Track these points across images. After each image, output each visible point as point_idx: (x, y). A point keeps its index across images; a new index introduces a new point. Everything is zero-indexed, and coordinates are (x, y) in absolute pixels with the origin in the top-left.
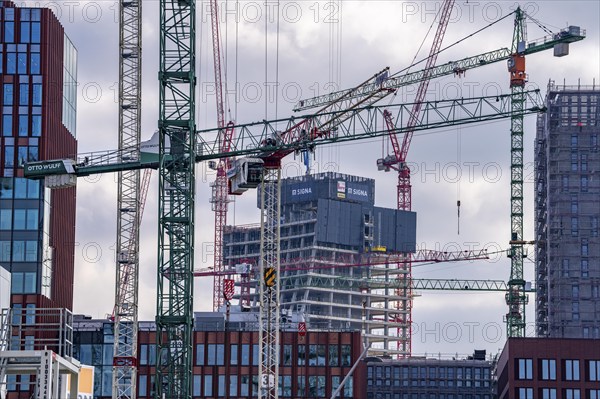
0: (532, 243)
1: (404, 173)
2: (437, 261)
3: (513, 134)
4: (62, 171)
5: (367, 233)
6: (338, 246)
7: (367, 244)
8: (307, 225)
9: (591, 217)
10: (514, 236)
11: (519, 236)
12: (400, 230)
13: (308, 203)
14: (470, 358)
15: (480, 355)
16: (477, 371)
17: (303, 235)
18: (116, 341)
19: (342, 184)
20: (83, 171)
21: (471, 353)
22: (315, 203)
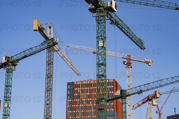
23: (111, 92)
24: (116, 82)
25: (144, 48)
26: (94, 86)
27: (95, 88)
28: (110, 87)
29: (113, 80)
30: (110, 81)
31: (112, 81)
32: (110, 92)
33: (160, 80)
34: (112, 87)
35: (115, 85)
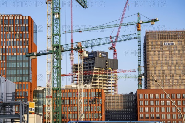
0: (143, 67)
1: (115, 51)
2: (123, 72)
3: (138, 42)
4: (34, 55)
5: (106, 65)
6: (100, 68)
7: (107, 67)
8: (92, 63)
9: (156, 61)
10: (139, 65)
11: (140, 65)
12: (114, 64)
13: (93, 58)
14: (130, 94)
15: (132, 93)
16: (129, 97)
17: (92, 66)
18: (47, 92)
19: (100, 53)
20: (39, 55)
21: (130, 93)
22: (94, 58)
23: (26, 33)
24: (32, 19)
25: (86, 7)
26: (4, 24)
27: (5, 25)
28: (24, 25)
29: (29, 17)
30: (24, 18)
31: (27, 18)
32: (24, 32)
33: (99, 39)
34: (27, 25)
35: (30, 23)
